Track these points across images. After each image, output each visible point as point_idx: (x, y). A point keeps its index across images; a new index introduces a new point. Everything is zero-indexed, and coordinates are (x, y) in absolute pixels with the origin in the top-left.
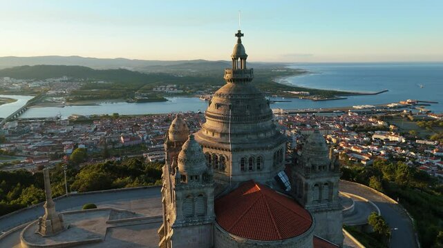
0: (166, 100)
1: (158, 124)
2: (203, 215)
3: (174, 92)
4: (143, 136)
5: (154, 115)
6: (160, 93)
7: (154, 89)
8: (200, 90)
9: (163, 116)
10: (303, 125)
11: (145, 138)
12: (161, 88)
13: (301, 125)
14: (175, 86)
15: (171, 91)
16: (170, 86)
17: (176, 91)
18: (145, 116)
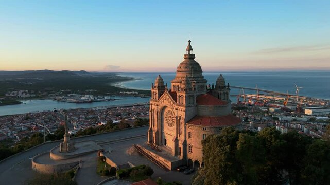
0: (20, 103)
1: (19, 122)
2: (193, 103)
3: (26, 96)
4: (7, 133)
5: (13, 115)
6: (13, 97)
7: (7, 95)
8: (52, 93)
9: (22, 115)
10: (139, 114)
11: (9, 134)
12: (14, 93)
13: (137, 114)
14: (27, 91)
15: (24, 95)
16: (21, 91)
17: (28, 95)
18: (4, 116)
